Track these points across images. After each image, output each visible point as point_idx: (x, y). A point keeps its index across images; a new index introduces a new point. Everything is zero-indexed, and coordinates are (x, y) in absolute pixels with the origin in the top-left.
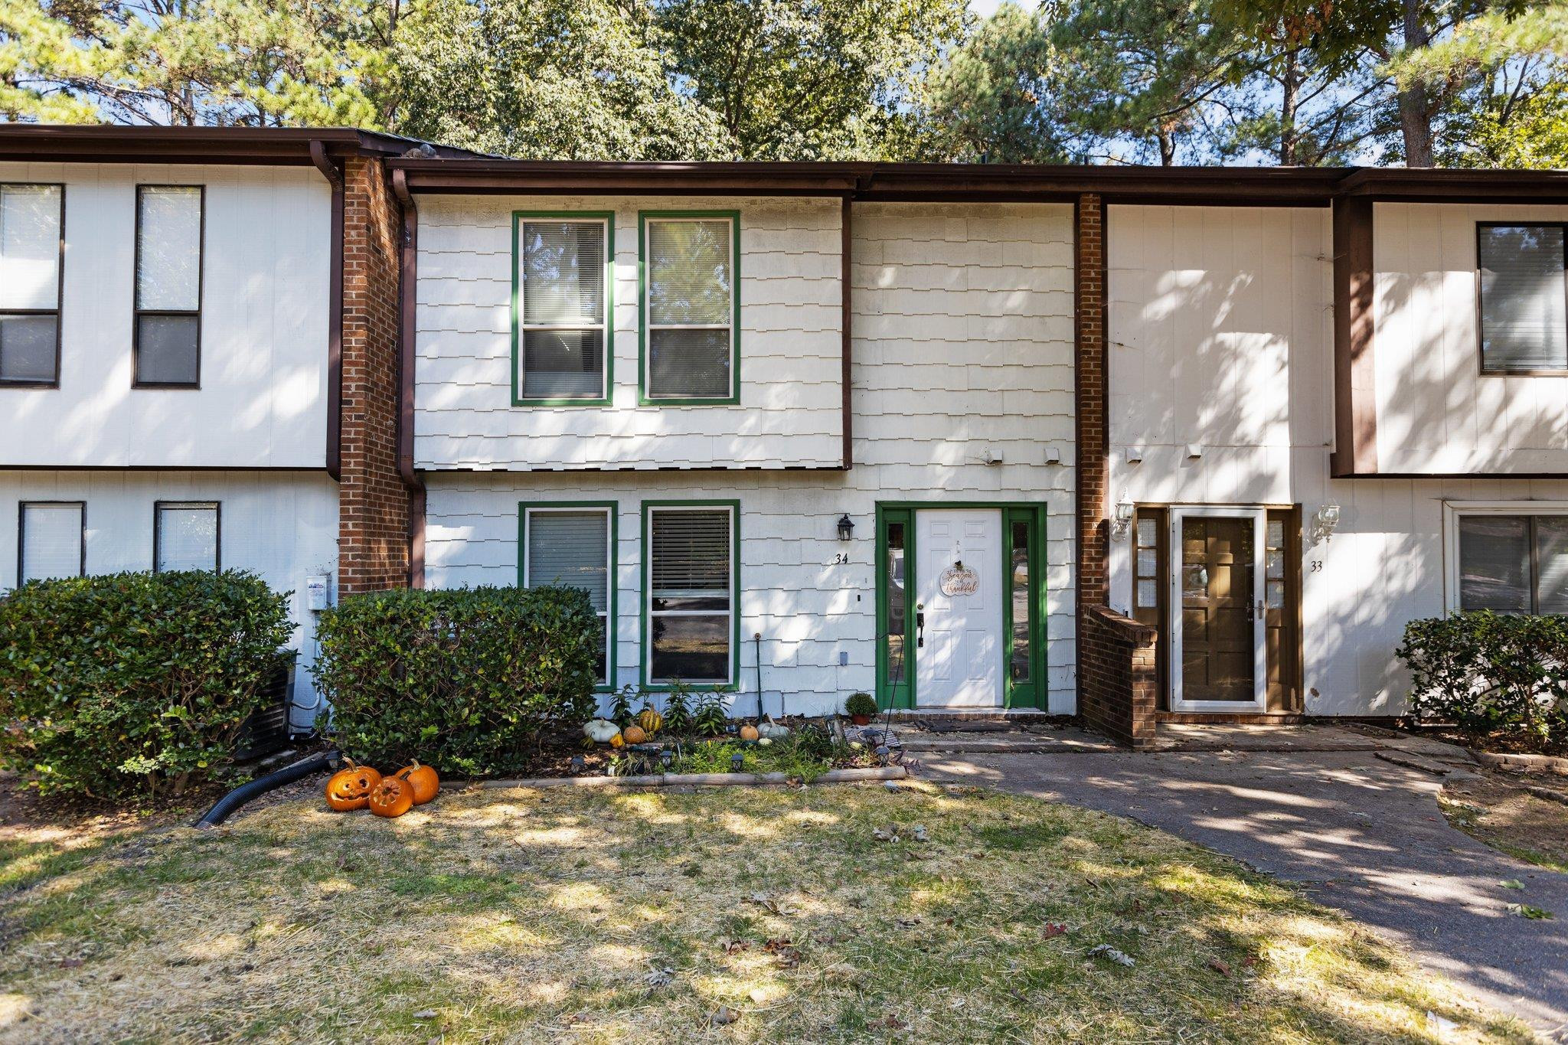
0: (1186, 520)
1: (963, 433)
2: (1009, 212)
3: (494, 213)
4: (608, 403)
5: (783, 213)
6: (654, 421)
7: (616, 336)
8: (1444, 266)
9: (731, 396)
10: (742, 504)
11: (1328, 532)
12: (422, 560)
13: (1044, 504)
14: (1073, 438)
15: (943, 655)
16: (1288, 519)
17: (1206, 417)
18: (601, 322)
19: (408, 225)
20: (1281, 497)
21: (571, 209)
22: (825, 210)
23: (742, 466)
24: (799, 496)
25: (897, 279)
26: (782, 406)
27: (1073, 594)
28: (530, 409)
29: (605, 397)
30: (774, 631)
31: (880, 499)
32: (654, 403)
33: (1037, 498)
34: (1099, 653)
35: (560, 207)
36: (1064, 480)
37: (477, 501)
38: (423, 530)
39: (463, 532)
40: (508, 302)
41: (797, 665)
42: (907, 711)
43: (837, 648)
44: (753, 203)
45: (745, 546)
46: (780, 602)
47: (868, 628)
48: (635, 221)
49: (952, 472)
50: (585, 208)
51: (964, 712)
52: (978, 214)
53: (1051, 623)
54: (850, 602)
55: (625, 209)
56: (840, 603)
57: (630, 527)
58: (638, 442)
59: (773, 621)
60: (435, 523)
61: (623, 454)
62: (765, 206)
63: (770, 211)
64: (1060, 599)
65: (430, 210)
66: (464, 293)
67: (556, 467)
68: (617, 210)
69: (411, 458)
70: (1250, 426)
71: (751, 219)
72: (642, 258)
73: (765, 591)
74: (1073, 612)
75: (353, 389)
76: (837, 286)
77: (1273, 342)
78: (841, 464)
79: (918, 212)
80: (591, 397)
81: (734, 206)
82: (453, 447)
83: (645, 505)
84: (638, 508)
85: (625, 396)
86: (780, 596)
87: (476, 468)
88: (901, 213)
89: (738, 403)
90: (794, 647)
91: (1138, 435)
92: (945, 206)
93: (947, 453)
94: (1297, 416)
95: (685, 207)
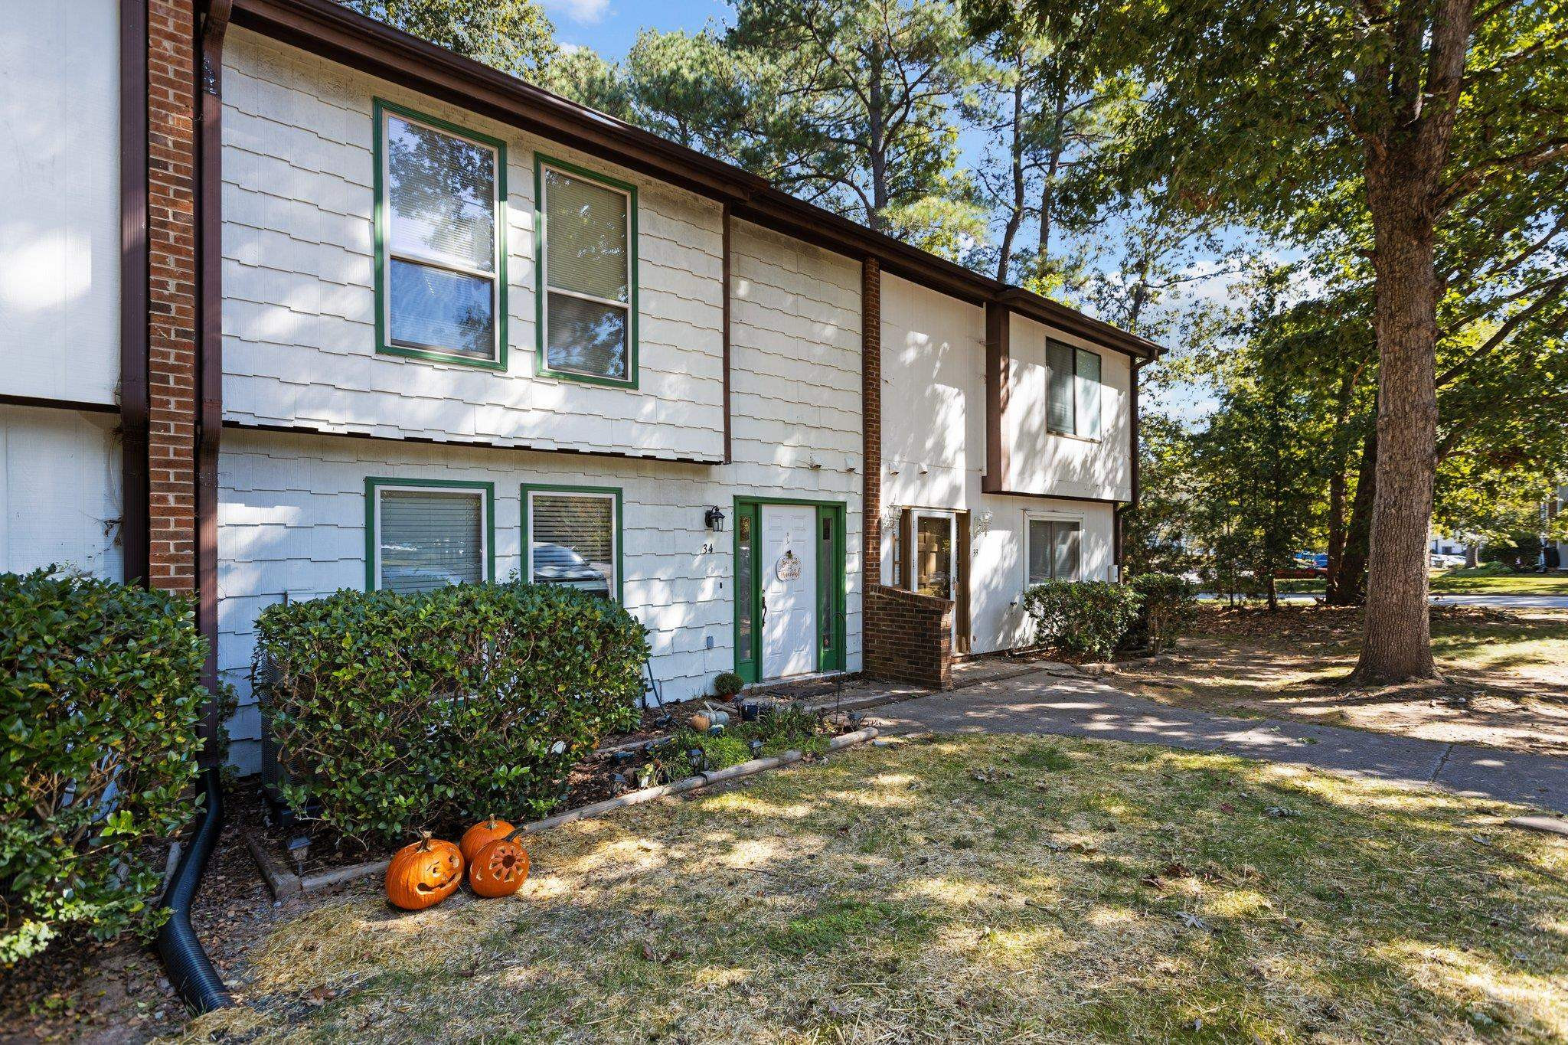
0: (920, 518)
1: (797, 438)
2: (825, 257)
3: (346, 92)
4: (503, 366)
5: (675, 203)
6: (554, 395)
7: (510, 289)
8: (1036, 363)
9: (630, 380)
10: (624, 493)
11: (985, 530)
12: (214, 551)
13: (845, 503)
14: (861, 451)
15: (778, 632)
16: (964, 519)
17: (929, 444)
18: (492, 269)
19: (207, 58)
20: (961, 506)
21: (451, 121)
22: (709, 212)
23: (640, 454)
24: (673, 485)
25: (751, 292)
26: (674, 397)
27: (860, 576)
28: (402, 360)
29: (497, 360)
30: (653, 620)
31: (737, 494)
32: (555, 376)
33: (841, 498)
34: (892, 621)
35: (437, 114)
36: (857, 483)
37: (300, 471)
38: (214, 510)
39: (280, 513)
40: (369, 215)
41: (674, 652)
42: (756, 685)
43: (705, 633)
44: (649, 183)
45: (627, 536)
46: (659, 593)
47: (727, 614)
48: (530, 163)
49: (789, 471)
50: (468, 125)
51: (797, 679)
52: (804, 251)
53: (848, 599)
54: (715, 591)
55: (518, 144)
56: (707, 590)
57: (507, 514)
58: (532, 418)
59: (653, 611)
60: (231, 500)
61: (521, 428)
62: (659, 191)
63: (664, 197)
64: (854, 579)
65: (240, 50)
66: (303, 186)
67: (437, 437)
68: (509, 142)
69: (218, 402)
70: (948, 453)
71: (646, 199)
72: (538, 207)
73: (646, 581)
74: (860, 591)
75: (172, 289)
76: (718, 288)
77: (959, 394)
78: (722, 459)
79: (764, 236)
80: (481, 357)
81: (631, 181)
82: (291, 394)
83: (525, 488)
84: (516, 492)
85: (521, 362)
86: (657, 586)
87: (323, 428)
88: (751, 232)
89: (637, 388)
90: (669, 635)
91: (895, 453)
92: (783, 236)
93: (785, 455)
94: (969, 448)
95: (583, 165)
